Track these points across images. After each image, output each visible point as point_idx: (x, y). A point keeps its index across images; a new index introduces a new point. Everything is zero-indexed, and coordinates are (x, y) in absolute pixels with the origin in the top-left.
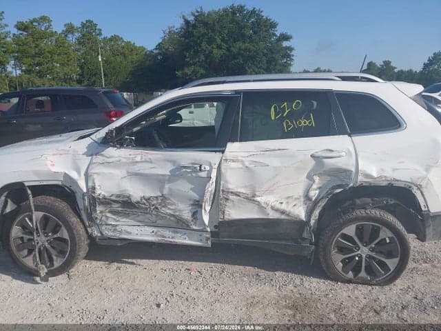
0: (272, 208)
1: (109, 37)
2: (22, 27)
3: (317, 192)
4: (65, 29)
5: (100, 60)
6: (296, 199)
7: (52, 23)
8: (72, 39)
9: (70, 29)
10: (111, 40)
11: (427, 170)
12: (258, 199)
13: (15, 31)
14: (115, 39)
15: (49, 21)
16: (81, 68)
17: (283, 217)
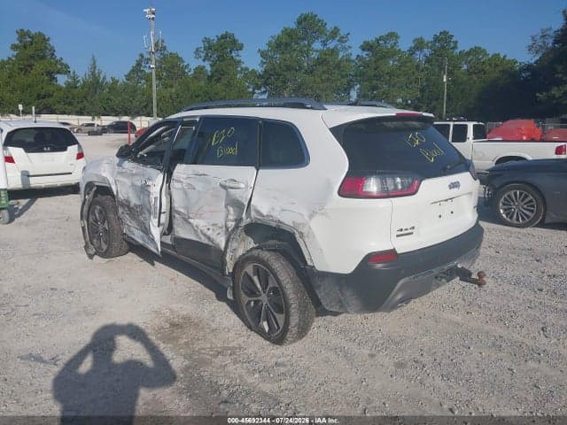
0: (201, 231)
1: (467, 50)
2: (367, 47)
3: (234, 223)
4: (413, 45)
5: (445, 80)
6: (220, 227)
7: (399, 40)
8: (420, 57)
9: (419, 44)
10: (468, 54)
11: (311, 217)
12: (191, 221)
13: (359, 52)
14: (476, 51)
15: (397, 37)
16: (422, 91)
17: (210, 244)
